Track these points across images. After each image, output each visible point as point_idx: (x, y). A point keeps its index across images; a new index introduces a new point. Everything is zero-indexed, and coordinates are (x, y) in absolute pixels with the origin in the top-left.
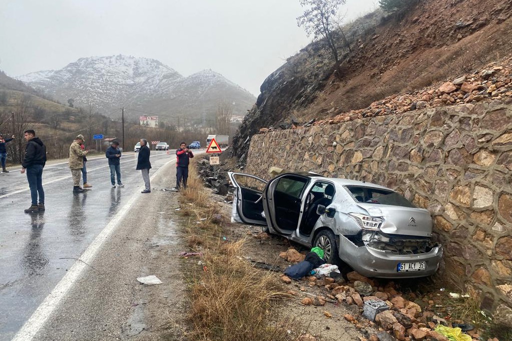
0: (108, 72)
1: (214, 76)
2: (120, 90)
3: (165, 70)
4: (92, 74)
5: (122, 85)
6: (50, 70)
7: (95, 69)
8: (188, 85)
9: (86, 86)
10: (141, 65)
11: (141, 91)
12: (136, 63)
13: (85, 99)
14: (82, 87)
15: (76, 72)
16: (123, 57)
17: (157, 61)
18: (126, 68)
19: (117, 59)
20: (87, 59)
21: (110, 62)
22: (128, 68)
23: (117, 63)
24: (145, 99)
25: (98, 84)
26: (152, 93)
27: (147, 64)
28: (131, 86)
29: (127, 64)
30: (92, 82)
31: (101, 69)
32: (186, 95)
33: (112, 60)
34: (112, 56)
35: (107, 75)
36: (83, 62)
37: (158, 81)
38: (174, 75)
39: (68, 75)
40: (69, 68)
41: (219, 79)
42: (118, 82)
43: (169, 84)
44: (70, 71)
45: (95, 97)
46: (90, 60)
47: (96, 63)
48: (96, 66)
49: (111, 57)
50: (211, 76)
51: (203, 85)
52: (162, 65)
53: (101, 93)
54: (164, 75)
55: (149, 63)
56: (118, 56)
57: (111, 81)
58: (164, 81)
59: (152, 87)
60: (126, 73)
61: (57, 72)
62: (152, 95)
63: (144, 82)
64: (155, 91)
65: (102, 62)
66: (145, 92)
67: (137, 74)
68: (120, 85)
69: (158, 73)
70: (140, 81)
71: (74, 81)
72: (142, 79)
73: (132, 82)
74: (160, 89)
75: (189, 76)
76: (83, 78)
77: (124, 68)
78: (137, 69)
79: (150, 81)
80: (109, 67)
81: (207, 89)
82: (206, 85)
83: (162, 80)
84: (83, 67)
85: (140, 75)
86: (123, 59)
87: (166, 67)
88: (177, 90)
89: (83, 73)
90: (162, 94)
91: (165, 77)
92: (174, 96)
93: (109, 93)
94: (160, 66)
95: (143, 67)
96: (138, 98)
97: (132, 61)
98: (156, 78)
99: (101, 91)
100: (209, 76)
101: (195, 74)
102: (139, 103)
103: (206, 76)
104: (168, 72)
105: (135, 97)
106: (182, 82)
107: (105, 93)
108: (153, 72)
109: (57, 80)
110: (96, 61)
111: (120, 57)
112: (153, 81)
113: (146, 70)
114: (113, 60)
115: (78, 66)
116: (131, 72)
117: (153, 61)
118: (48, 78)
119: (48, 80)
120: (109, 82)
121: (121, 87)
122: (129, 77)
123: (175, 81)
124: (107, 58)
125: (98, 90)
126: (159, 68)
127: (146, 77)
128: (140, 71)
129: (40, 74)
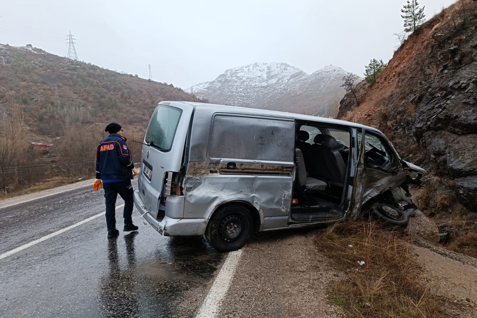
0: (248, 79)
1: (335, 70)
2: (257, 92)
3: (292, 70)
4: (236, 82)
5: (259, 87)
6: (206, 82)
7: (238, 77)
8: (311, 82)
9: (232, 92)
10: (272, 69)
11: (273, 91)
12: (269, 68)
13: (232, 102)
14: (230, 93)
15: (225, 82)
16: (258, 64)
17: (285, 64)
18: (261, 73)
19: (254, 67)
20: (232, 70)
21: (249, 70)
22: (262, 73)
23: (253, 70)
24: (277, 97)
25: (241, 90)
26: (283, 91)
27: (278, 67)
28: (265, 87)
29: (261, 70)
30: (237, 88)
31: (243, 77)
32: (310, 90)
33: (249, 68)
34: (249, 64)
35: (247, 81)
36: (229, 73)
37: (287, 81)
38: (301, 73)
39: (219, 85)
40: (219, 79)
41: (339, 73)
42: (255, 85)
43: (296, 82)
44: (220, 81)
45: (239, 100)
46: (234, 71)
47: (238, 73)
48: (238, 75)
49: (249, 66)
50: (332, 71)
51: (325, 80)
52: (289, 66)
53: (243, 96)
54: (292, 75)
55: (279, 66)
56: (254, 64)
57: (251, 86)
58: (292, 80)
59: (282, 86)
60: (261, 78)
61: (211, 83)
62: (282, 93)
63: (276, 83)
64: (284, 90)
65: (242, 71)
66: (276, 91)
67: (270, 77)
68: (257, 88)
69: (287, 74)
70: (272, 83)
71: (223, 89)
72: (274, 81)
73: (266, 84)
74: (288, 87)
75: (313, 73)
76: (230, 86)
77: (259, 74)
78: (269, 72)
79: (280, 81)
80: (248, 74)
81: (328, 83)
82: (328, 79)
83: (290, 79)
84: (229, 77)
85: (272, 77)
86: (258, 66)
87: (293, 67)
88: (302, 87)
89: (230, 81)
90: (290, 91)
91: (292, 77)
92: (301, 92)
93: (250, 95)
94: (288, 68)
95: (274, 71)
96: (271, 96)
97: (265, 67)
98: (286, 78)
99: (243, 94)
100: (330, 71)
101: (317, 71)
102: (272, 101)
103: (328, 72)
104: (295, 72)
105: (269, 96)
106: (307, 79)
107: (246, 96)
108: (282, 74)
109: (212, 89)
110: (238, 70)
111: (256, 65)
112: (282, 81)
113: (276, 73)
114: (251, 67)
115: (225, 76)
116: (265, 76)
117: (282, 64)
118: (205, 89)
119: (206, 90)
120: (249, 87)
121: (258, 89)
122: (263, 81)
123: (301, 79)
124: (246, 67)
125: (241, 94)
126: (287, 69)
127: (277, 79)
128: (272, 74)
129: (199, 86)
